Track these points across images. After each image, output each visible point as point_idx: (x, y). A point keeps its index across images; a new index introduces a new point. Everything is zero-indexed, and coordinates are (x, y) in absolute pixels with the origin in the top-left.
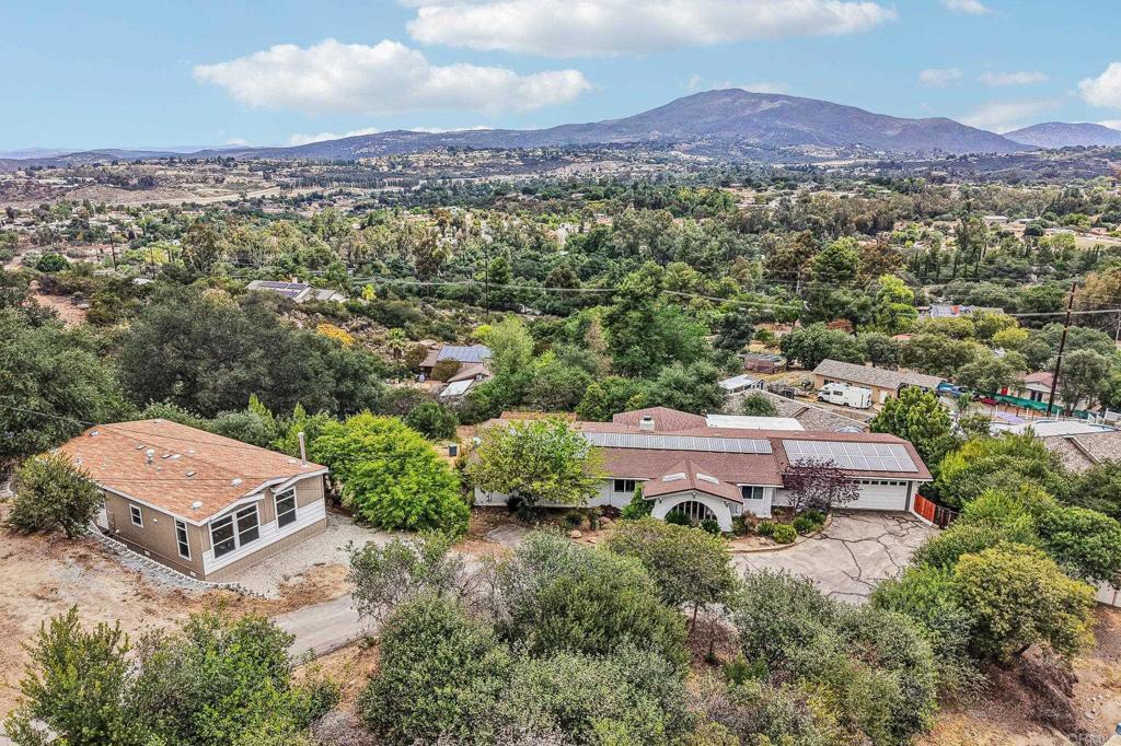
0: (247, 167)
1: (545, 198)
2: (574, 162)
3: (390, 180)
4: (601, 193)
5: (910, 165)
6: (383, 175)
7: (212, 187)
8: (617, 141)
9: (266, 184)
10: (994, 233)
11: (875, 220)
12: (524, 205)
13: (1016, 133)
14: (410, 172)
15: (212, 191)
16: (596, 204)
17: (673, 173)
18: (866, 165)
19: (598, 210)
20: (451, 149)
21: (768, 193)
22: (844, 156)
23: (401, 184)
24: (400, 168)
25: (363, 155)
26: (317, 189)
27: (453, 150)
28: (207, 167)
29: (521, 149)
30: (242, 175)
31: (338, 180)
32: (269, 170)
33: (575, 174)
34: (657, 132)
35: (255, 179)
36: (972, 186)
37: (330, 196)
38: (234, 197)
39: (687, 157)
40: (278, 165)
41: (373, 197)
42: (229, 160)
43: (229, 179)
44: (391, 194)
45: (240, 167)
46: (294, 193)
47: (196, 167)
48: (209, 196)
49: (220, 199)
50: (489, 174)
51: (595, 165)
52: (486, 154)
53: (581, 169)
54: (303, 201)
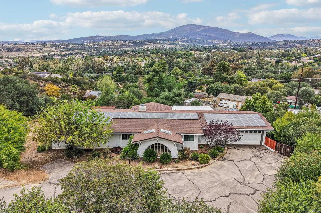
0: (50, 45)
1: (139, 53)
2: (148, 44)
3: (94, 49)
4: (155, 52)
5: (243, 45)
6: (91, 48)
7: (39, 51)
8: (161, 39)
9: (56, 51)
10: (267, 62)
11: (234, 59)
12: (132, 55)
13: (271, 37)
14: (99, 47)
15: (39, 52)
16: (154, 55)
17: (176, 47)
18: (230, 45)
19: (154, 57)
20: (112, 40)
21: (203, 52)
22: (225, 43)
23: (96, 50)
24: (96, 46)
25: (86, 42)
26: (71, 52)
27: (112, 41)
28: (38, 45)
29: (133, 40)
30: (48, 48)
31: (78, 49)
32: (56, 47)
33: (148, 48)
34: (172, 36)
35: (52, 49)
36: (259, 50)
37: (75, 54)
38: (46, 54)
39: (180, 43)
40: (59, 45)
41: (88, 54)
42: (44, 43)
43: (44, 49)
44: (93, 53)
45: (48, 45)
46: (64, 53)
47: (34, 45)
48: (37, 54)
49: (41, 55)
50: (123, 48)
51: (154, 45)
52: (122, 42)
53: (150, 46)
54: (67, 55)
